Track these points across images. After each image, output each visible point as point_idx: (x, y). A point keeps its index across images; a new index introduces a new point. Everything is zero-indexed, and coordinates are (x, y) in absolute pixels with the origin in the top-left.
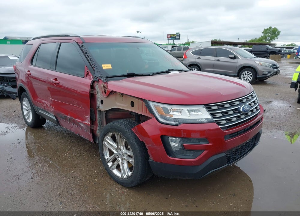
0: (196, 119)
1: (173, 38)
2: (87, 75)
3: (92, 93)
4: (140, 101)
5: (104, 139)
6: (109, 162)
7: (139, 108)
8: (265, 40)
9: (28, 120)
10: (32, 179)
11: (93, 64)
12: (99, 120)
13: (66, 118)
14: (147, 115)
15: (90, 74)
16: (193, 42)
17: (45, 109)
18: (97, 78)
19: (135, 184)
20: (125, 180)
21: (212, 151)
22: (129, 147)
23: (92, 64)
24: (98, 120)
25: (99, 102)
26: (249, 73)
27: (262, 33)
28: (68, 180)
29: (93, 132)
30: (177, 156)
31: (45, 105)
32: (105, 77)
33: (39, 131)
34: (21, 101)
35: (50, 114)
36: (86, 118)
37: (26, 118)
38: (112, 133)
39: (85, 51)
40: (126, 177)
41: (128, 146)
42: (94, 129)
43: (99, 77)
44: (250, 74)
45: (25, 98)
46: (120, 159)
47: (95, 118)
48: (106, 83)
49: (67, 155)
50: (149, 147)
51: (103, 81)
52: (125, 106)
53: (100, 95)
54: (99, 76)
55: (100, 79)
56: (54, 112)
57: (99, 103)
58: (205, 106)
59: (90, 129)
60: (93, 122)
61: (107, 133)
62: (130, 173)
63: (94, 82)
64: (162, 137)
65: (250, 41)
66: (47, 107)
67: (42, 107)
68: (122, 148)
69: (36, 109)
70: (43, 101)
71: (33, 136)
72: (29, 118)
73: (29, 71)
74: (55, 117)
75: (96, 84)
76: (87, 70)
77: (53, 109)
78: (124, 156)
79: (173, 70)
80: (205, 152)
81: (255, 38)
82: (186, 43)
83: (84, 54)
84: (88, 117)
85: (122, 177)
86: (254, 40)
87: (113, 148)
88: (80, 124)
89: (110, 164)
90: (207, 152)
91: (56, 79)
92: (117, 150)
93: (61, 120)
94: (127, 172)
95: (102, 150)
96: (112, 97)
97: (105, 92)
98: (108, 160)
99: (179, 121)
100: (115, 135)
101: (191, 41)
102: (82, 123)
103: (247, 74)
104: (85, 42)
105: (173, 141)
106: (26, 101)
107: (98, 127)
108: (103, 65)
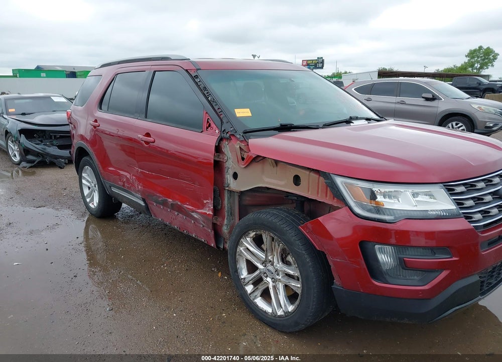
0: (427, 211)
1: (312, 65)
2: (207, 128)
3: (217, 159)
4: (313, 174)
5: (239, 241)
6: (247, 284)
7: (310, 188)
8: (470, 69)
9: (91, 205)
10: (110, 310)
11: (219, 109)
12: (228, 208)
13: (165, 203)
14: (328, 200)
15: (213, 125)
16: (346, 73)
17: (124, 186)
18: (227, 133)
19: (302, 327)
20: (281, 319)
21: (457, 271)
22: (289, 258)
23: (216, 109)
24: (226, 208)
25: (228, 176)
26: (459, 125)
27: (466, 56)
28: (175, 315)
29: (216, 229)
30: (389, 280)
31: (125, 180)
32: (240, 131)
33: (110, 223)
34: (79, 171)
35: (133, 195)
36: (206, 204)
37: (88, 200)
38: (255, 233)
39: (202, 85)
40: (283, 314)
41: (286, 257)
42: (218, 223)
43: (231, 131)
44: (462, 126)
45: (86, 167)
46: (269, 279)
47: (221, 203)
48: (245, 141)
49: (166, 268)
50: (335, 263)
51: (238, 139)
52: (282, 183)
53: (231, 163)
54: (231, 129)
55: (233, 135)
56: (143, 193)
57: (229, 178)
58: (444, 186)
59: (212, 223)
60: (217, 211)
61: (246, 233)
62: (291, 308)
63: (221, 139)
64: (362, 244)
65: (445, 70)
66: (129, 183)
67: (119, 183)
68: (275, 261)
69: (108, 186)
70: (122, 172)
71: (99, 233)
72: (92, 200)
73: (96, 121)
74: (144, 200)
75: (225, 143)
76: (208, 119)
77: (140, 187)
78: (278, 275)
79: (357, 118)
80: (444, 274)
81: (454, 66)
82: (333, 74)
83: (201, 90)
84: (209, 203)
85: (274, 314)
86: (451, 69)
87: (256, 259)
88: (192, 214)
89: (249, 288)
90: (449, 274)
91: (148, 135)
92: (264, 263)
93: (153, 206)
94: (285, 306)
95: (235, 262)
96: (256, 168)
97: (243, 159)
98: (247, 281)
99: (394, 215)
100: (261, 235)
101: (343, 72)
102: (196, 212)
103: (455, 126)
104: (201, 69)
105: (382, 252)
106: (88, 171)
107: (226, 220)
108: (236, 111)
